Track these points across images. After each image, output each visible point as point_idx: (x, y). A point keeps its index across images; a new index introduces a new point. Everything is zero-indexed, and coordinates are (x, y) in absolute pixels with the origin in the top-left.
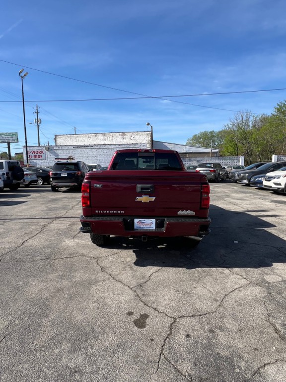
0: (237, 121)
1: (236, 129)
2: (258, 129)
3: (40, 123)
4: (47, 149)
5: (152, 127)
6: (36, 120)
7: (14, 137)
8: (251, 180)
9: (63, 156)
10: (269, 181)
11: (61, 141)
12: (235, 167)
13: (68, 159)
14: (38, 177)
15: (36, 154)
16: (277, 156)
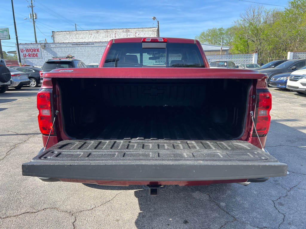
0: (248, 16)
1: (247, 25)
2: (270, 25)
3: (36, 18)
4: (43, 47)
5: (158, 22)
6: (31, 15)
7: (5, 33)
8: (271, 80)
9: (62, 54)
10: (296, 81)
11: (59, 38)
12: (248, 66)
13: (67, 58)
14: (30, 78)
15: (30, 53)
16: (292, 53)
